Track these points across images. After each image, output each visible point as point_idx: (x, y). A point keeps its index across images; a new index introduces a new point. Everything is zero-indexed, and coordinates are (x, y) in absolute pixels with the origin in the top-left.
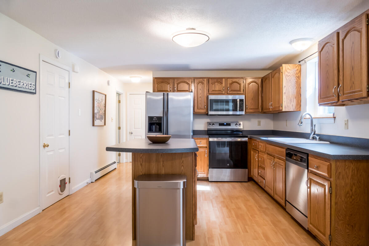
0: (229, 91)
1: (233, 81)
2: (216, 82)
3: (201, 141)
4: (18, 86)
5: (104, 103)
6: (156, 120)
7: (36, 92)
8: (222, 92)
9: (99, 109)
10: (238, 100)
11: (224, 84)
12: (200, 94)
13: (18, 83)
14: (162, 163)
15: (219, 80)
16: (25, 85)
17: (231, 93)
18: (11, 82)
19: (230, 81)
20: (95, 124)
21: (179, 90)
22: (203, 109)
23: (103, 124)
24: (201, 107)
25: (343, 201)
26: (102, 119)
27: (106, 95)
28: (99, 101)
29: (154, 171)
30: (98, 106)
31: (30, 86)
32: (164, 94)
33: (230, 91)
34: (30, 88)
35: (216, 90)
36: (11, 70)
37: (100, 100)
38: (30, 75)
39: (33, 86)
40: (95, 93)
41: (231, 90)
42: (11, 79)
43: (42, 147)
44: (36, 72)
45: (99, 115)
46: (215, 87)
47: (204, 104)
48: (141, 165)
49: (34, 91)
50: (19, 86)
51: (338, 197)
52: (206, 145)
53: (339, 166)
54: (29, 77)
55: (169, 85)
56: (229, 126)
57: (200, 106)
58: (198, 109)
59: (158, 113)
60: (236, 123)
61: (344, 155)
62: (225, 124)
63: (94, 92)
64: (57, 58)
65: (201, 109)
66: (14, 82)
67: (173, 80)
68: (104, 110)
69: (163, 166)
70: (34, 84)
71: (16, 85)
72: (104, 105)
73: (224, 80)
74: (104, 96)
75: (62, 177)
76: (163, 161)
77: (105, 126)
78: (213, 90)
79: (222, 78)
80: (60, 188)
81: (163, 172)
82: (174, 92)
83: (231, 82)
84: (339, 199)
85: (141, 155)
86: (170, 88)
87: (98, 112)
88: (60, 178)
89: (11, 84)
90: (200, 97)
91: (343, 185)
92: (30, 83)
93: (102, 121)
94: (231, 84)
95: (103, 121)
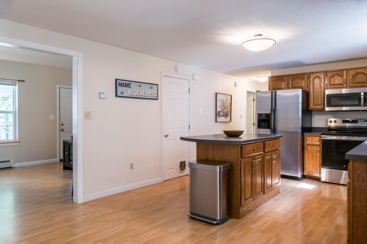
0: (351, 84)
1: (357, 72)
2: (335, 75)
3: (313, 139)
4: (143, 95)
5: (230, 102)
6: (264, 117)
7: (158, 98)
8: (343, 85)
9: (224, 108)
10: (362, 94)
11: (345, 77)
12: (317, 89)
13: (144, 94)
14: (216, 152)
15: (339, 73)
16: (149, 94)
17: (354, 85)
18: (138, 93)
19: (352, 73)
20: (218, 121)
21: (293, 86)
22: (319, 105)
23: (229, 120)
24: (317, 103)
25: (363, 207)
26: (228, 116)
27: (231, 96)
28: (223, 101)
29: (210, 158)
30: (223, 105)
31: (153, 94)
32: (272, 92)
33: (353, 84)
34: (153, 96)
35: (335, 84)
36: (138, 86)
37: (225, 100)
38: (153, 87)
39: (156, 94)
40: (218, 95)
41: (355, 83)
42: (138, 91)
43: (164, 137)
44: (158, 85)
45: (223, 113)
46: (334, 80)
47: (321, 99)
48: (202, 152)
49: (157, 98)
50: (145, 95)
51: (356, 200)
52: (319, 143)
53: (358, 168)
54: (152, 89)
55: (283, 83)
56: (356, 123)
57: (316, 101)
58: (314, 105)
59: (267, 110)
60: (364, 120)
61: (361, 155)
62: (351, 121)
63: (216, 94)
64: (177, 72)
65: (318, 105)
66: (141, 93)
67: (287, 77)
68: (230, 108)
69: (217, 154)
70: (156, 93)
71: (142, 95)
72: (230, 104)
73: (345, 72)
74: (229, 97)
75: (182, 160)
76: (217, 151)
77: (230, 123)
78: (332, 84)
79: (342, 70)
80: (180, 168)
81: (217, 159)
82: (288, 89)
83: (355, 73)
84: (358, 203)
85: (202, 144)
86: (284, 85)
87: (222, 110)
88: (180, 160)
89: (138, 95)
90: (317, 93)
91: (363, 189)
92: (153, 93)
93: (227, 117)
94: (354, 76)
95: (229, 117)
